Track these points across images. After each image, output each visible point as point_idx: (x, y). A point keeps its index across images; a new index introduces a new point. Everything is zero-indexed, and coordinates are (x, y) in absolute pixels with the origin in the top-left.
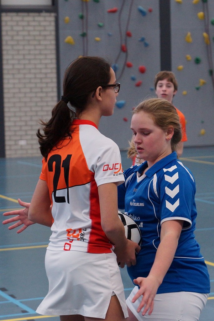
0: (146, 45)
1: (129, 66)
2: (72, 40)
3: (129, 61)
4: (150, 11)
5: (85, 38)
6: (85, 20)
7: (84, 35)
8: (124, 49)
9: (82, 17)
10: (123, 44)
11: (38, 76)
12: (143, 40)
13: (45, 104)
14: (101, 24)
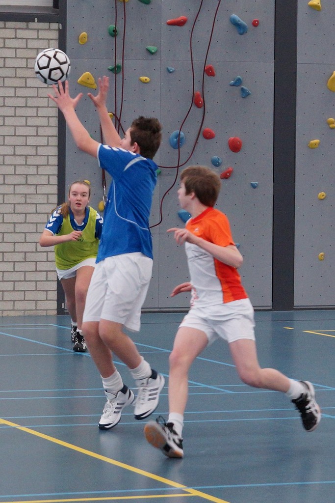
0: (245, 94)
1: (208, 136)
2: (92, 80)
3: (208, 126)
4: (255, 24)
5: (120, 76)
6: (119, 39)
7: (116, 70)
8: (198, 101)
9: (114, 33)
10: (198, 91)
11: (19, 151)
12: (238, 82)
13: (32, 209)
14: (153, 49)
